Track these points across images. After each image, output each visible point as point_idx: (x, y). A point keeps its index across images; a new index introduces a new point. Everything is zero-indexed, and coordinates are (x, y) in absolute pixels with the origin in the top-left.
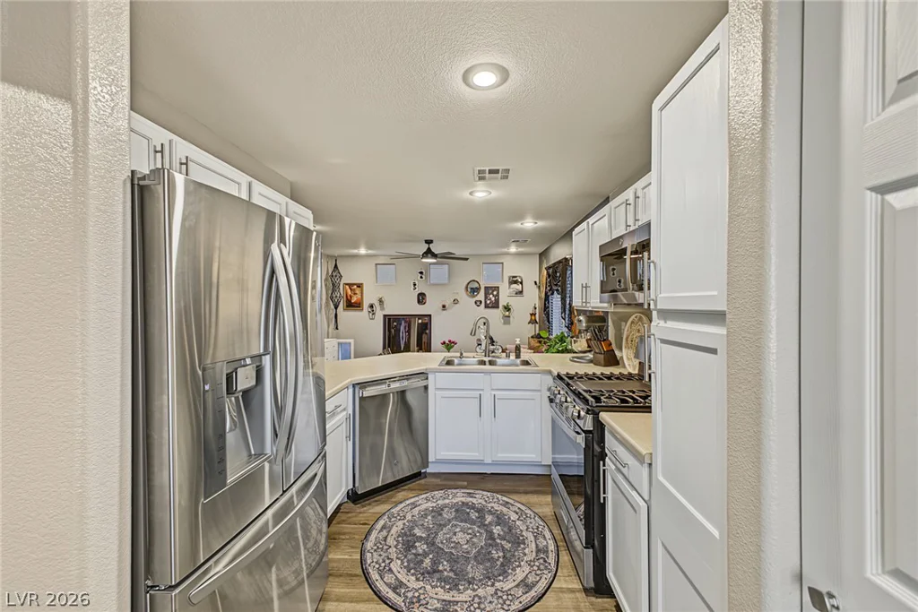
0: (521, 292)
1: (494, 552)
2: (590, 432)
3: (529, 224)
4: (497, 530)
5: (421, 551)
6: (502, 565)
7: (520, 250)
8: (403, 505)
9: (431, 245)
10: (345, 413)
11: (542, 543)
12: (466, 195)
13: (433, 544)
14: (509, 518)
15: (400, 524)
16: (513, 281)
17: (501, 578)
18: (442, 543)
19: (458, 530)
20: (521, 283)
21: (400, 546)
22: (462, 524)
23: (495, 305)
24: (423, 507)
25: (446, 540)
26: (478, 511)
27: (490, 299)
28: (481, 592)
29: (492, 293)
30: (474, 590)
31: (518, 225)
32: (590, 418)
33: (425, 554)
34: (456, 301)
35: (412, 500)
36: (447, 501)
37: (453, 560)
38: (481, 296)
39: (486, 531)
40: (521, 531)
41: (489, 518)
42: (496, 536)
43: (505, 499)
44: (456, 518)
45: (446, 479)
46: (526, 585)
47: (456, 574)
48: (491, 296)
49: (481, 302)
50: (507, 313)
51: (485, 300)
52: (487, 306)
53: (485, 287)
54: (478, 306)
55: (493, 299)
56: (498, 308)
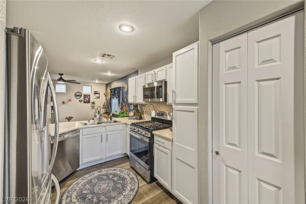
0: (99, 97)
1: (118, 185)
2: (150, 137)
3: (109, 74)
4: (115, 179)
5: (90, 198)
6: (122, 188)
7: (100, 82)
8: (72, 186)
11: (131, 176)
12: (93, 61)
13: (94, 193)
14: (118, 174)
15: (75, 193)
16: (96, 93)
17: (124, 192)
18: (97, 191)
19: (101, 184)
20: (99, 94)
21: (80, 200)
22: (102, 182)
23: (88, 102)
24: (83, 182)
25: (99, 189)
26: (106, 176)
27: (86, 99)
28: (119, 199)
29: (87, 97)
30: (117, 199)
31: (105, 74)
32: (150, 133)
33: (93, 198)
34: (70, 100)
35: (76, 182)
36: (92, 177)
37: (104, 194)
38: (82, 98)
39: (112, 180)
40: (123, 176)
41: (111, 176)
42: (116, 180)
43: (113, 168)
44: (99, 181)
45: (87, 170)
46: (132, 190)
47: (108, 198)
48: (87, 98)
49: (82, 101)
50: (93, 105)
51: (84, 100)
52: (85, 102)
53: (84, 95)
54: (81, 102)
55: (87, 99)
56: (90, 103)
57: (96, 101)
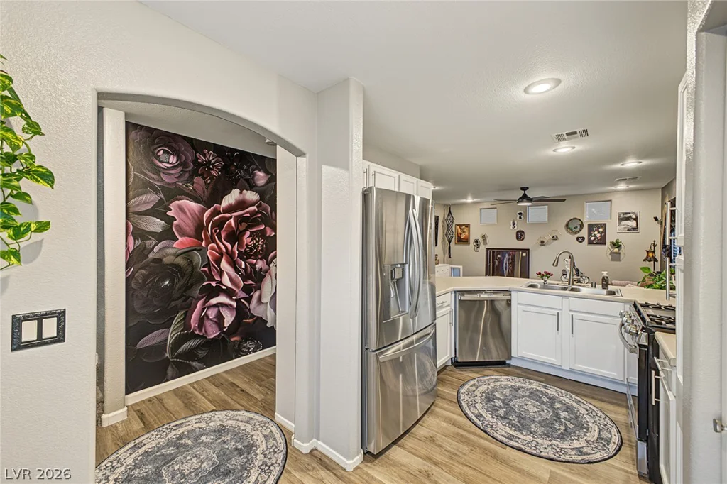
0: (635, 229)
1: (557, 425)
2: (645, 346)
3: (631, 164)
4: (563, 414)
5: (497, 405)
6: (562, 433)
7: (631, 186)
8: (489, 377)
9: (526, 192)
10: (449, 308)
11: (605, 435)
12: (550, 152)
13: (508, 404)
14: (578, 411)
15: (485, 387)
16: (625, 217)
17: (559, 440)
18: (514, 405)
19: (529, 403)
20: (636, 219)
21: (483, 398)
22: (533, 401)
23: (602, 241)
24: (504, 383)
25: (518, 405)
26: (550, 398)
27: (595, 236)
28: (538, 440)
29: (597, 230)
30: (534, 437)
31: (618, 166)
32: (645, 335)
33: (500, 408)
34: (555, 238)
35: (497, 377)
36: (524, 385)
37: (519, 416)
38: (584, 233)
39: (554, 412)
40: (588, 422)
41: (558, 405)
42: (562, 417)
43: (577, 398)
44: (529, 397)
45: (525, 372)
46: (580, 451)
47: (521, 425)
48: (596, 233)
49: (583, 239)
50: (616, 250)
51: (589, 236)
52: (590, 242)
53: (589, 225)
54: (581, 242)
55: (598, 236)
56: (605, 244)
57: (625, 239)
